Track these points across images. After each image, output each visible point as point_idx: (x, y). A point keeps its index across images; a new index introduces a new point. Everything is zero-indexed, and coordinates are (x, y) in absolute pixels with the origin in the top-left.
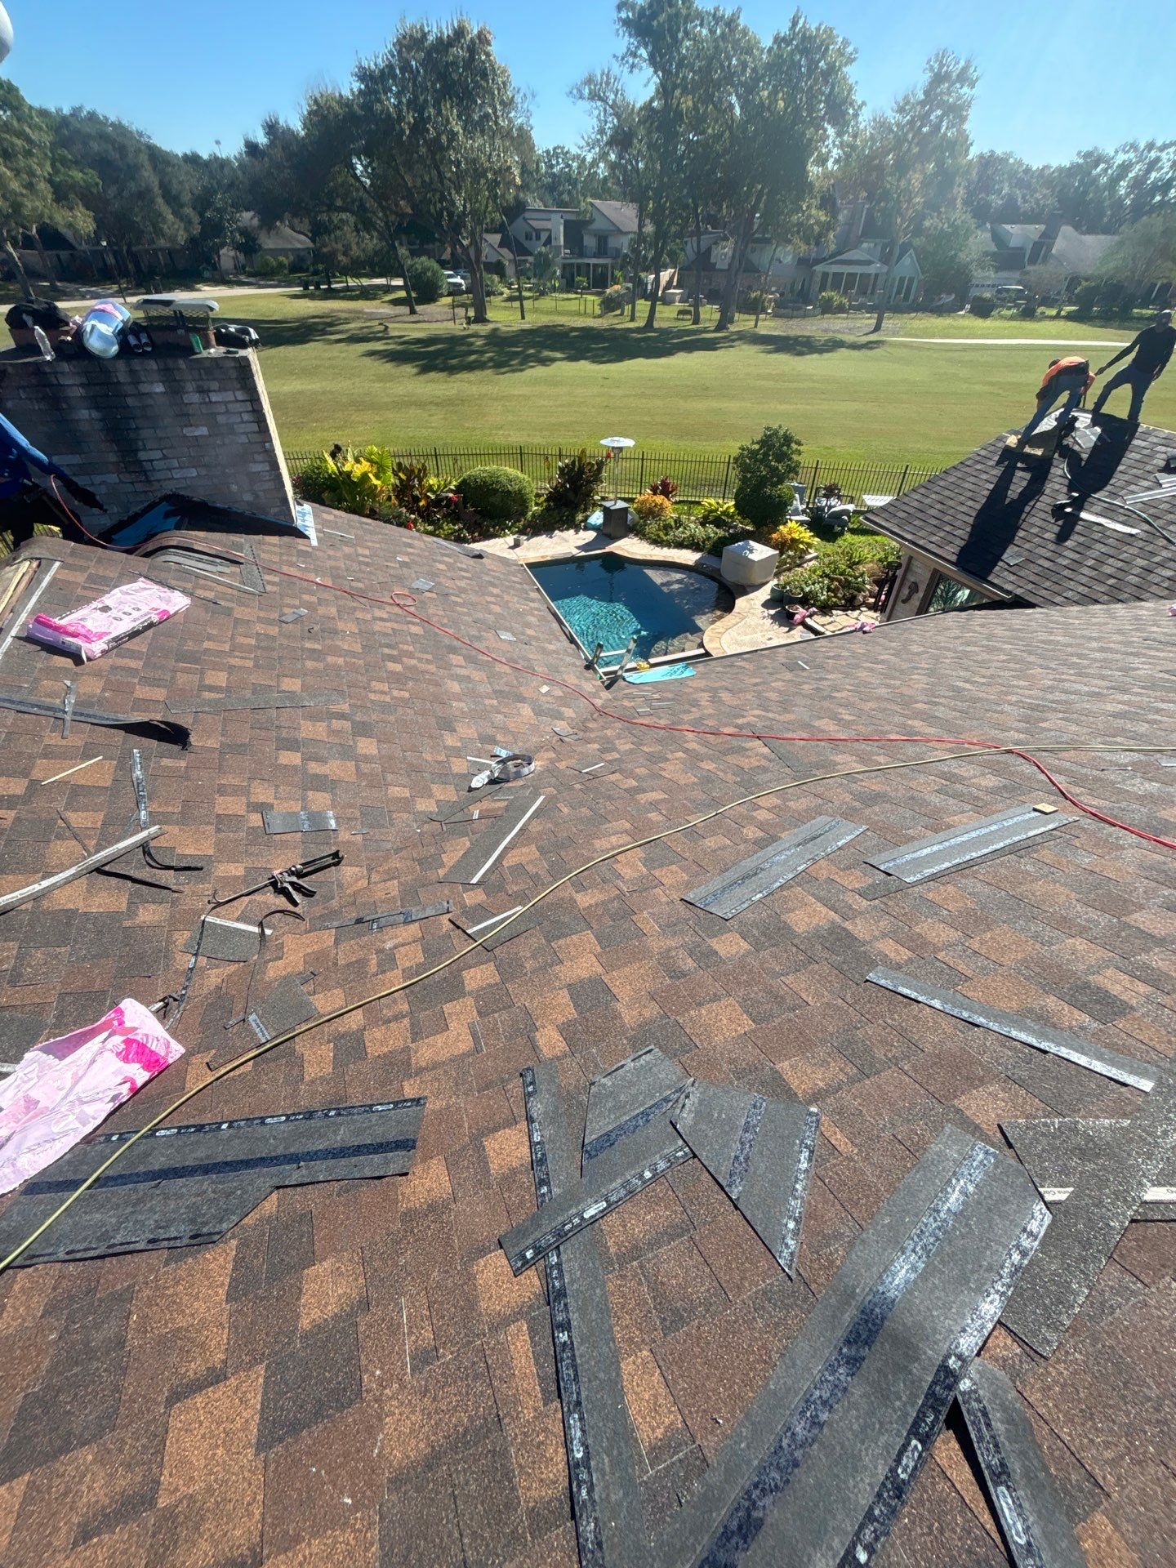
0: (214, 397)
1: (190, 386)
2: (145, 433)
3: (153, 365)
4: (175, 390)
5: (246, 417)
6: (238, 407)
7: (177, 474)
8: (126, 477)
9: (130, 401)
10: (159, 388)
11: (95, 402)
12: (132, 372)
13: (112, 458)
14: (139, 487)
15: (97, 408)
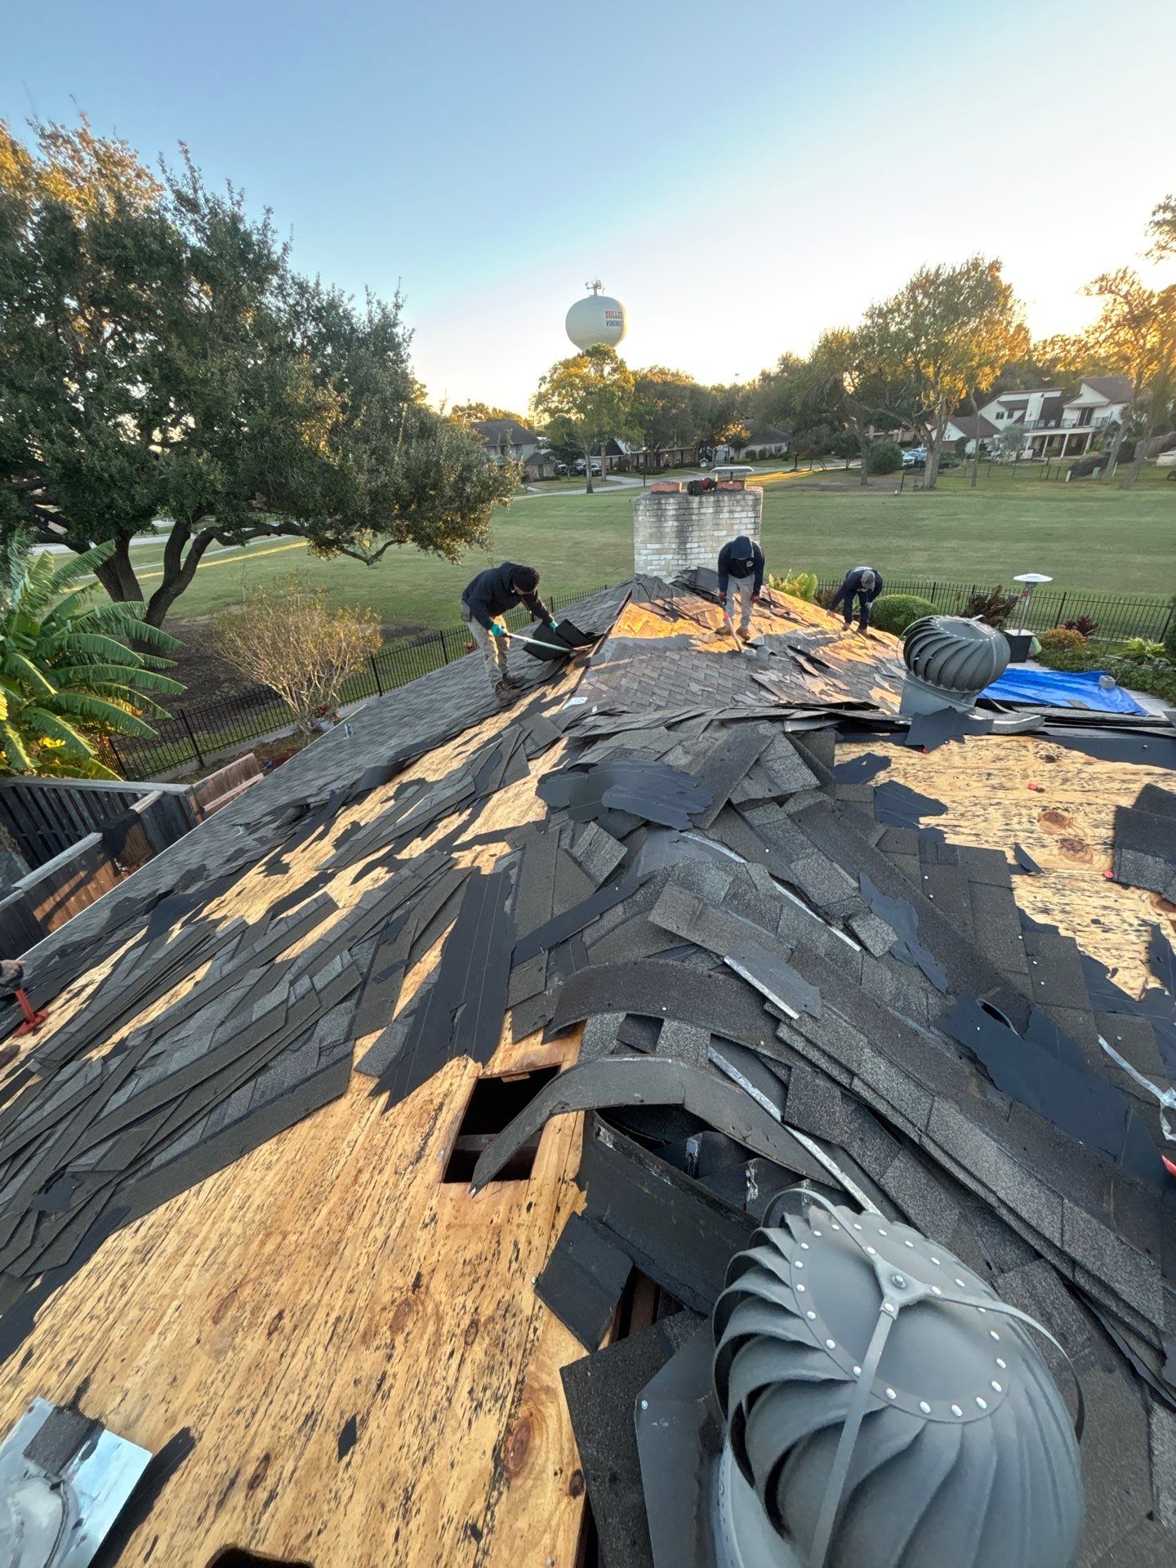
0: (736, 515)
1: (726, 509)
2: (696, 534)
3: (712, 499)
4: (718, 511)
5: (749, 526)
6: (747, 521)
7: (701, 556)
8: (677, 557)
9: (694, 517)
10: (711, 510)
11: (677, 518)
12: (701, 502)
13: (674, 546)
14: (681, 562)
15: (677, 521)
